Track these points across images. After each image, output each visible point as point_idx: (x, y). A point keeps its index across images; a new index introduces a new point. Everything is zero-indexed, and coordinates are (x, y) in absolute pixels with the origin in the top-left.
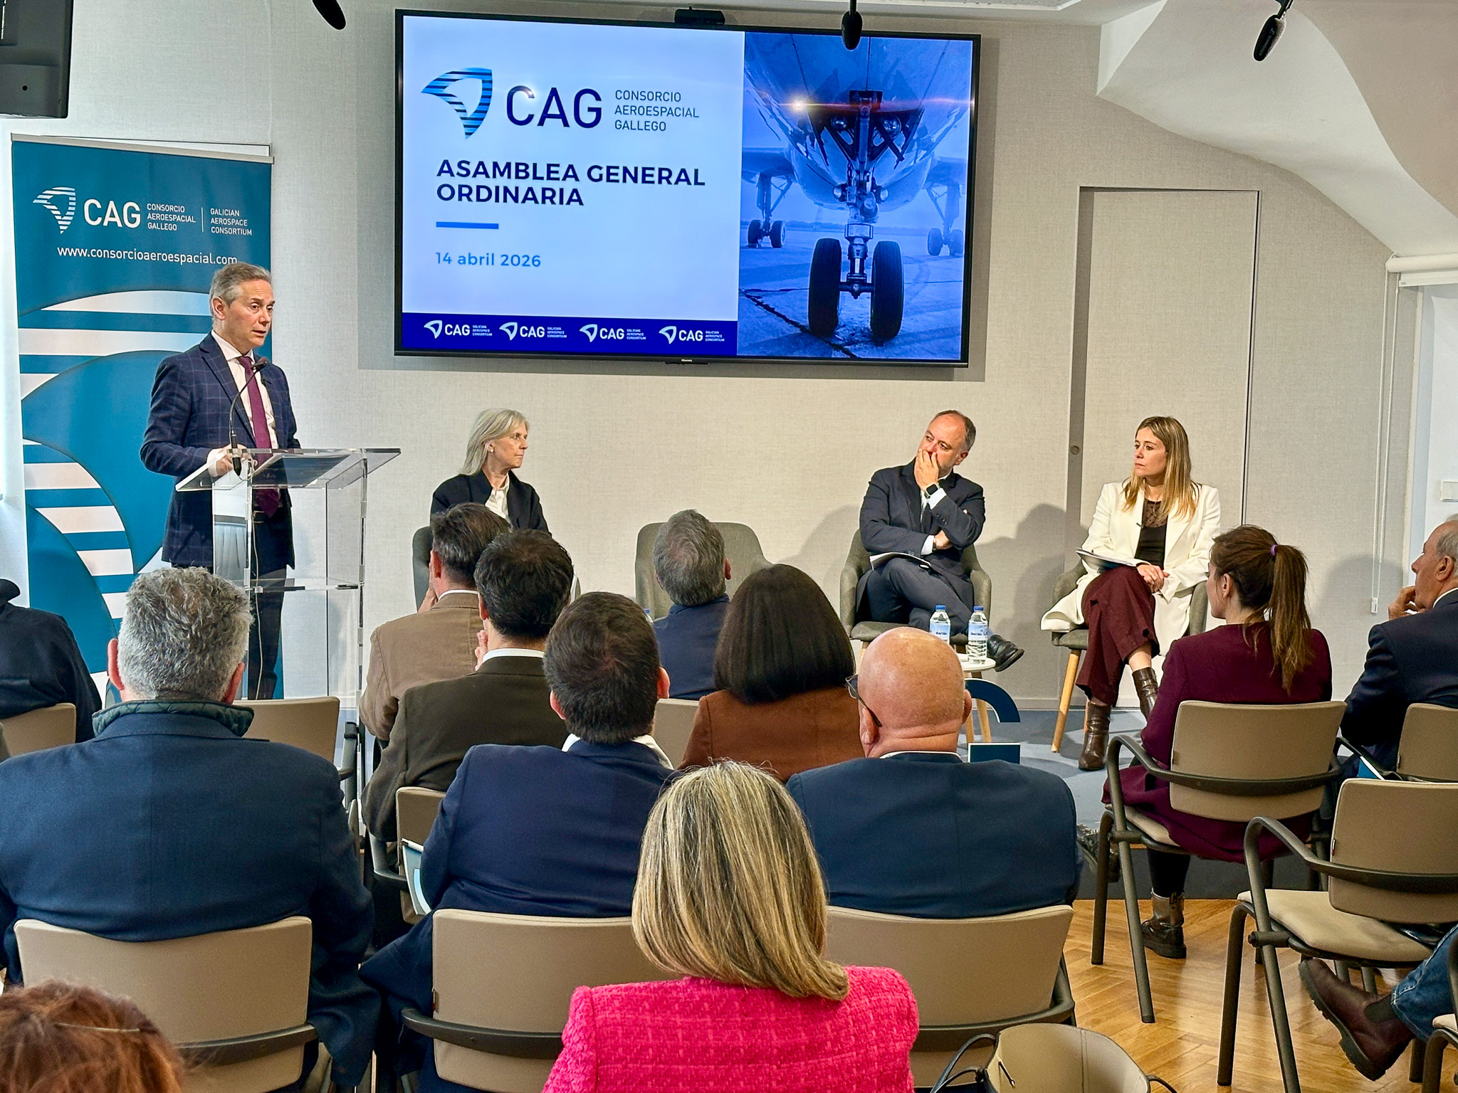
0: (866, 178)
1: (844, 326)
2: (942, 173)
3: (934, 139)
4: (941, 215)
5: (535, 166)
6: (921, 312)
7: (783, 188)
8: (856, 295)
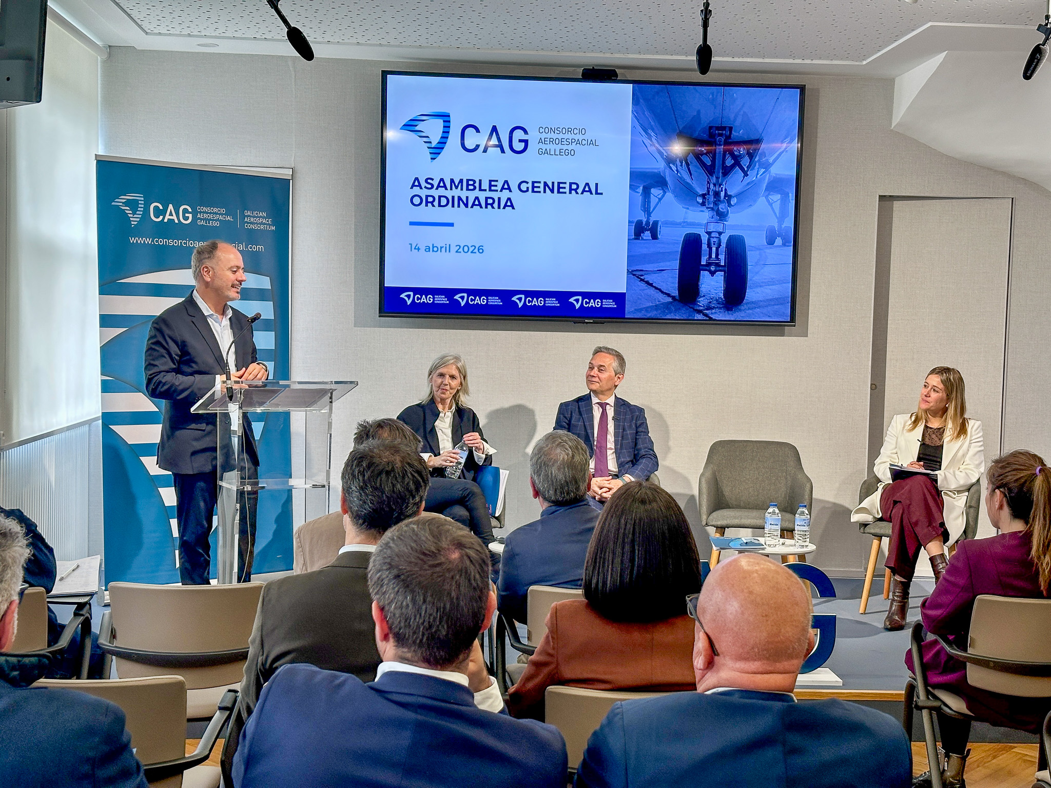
0: (720, 189)
1: (704, 296)
2: (775, 185)
3: (771, 161)
4: (776, 216)
5: (480, 181)
6: (761, 286)
7: (660, 196)
8: (713, 273)
